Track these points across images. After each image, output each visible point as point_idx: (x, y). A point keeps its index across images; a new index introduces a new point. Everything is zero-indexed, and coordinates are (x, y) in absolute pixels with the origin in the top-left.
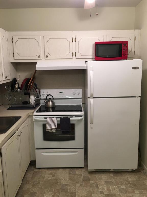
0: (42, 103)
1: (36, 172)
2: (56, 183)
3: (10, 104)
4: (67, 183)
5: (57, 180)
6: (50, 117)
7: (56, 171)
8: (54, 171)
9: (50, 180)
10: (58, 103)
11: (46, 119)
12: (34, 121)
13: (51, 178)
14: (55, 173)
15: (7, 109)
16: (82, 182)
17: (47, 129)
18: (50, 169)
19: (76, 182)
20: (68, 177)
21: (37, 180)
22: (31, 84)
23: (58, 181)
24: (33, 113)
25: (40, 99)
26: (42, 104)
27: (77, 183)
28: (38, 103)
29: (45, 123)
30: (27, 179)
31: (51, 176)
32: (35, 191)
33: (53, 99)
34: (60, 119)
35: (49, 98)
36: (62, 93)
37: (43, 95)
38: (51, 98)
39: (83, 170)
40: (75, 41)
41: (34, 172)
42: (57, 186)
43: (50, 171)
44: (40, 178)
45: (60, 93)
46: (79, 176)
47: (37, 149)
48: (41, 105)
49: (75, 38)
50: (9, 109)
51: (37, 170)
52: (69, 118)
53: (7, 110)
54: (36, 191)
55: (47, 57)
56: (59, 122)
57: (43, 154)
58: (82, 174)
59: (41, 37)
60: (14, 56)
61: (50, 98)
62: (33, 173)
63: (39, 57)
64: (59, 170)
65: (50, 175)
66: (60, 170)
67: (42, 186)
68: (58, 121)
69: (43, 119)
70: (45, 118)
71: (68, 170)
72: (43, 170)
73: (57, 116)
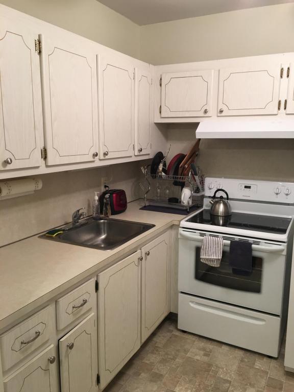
0: (207, 204)
1: (176, 336)
2: (207, 372)
3: (148, 200)
4: (229, 379)
5: (210, 365)
6: (211, 235)
7: (215, 347)
8: (210, 346)
9: (198, 360)
10: (237, 208)
11: (202, 238)
12: (179, 237)
13: (199, 357)
14: (211, 351)
15: (141, 207)
16: (262, 388)
17: (201, 257)
18: (204, 339)
19: (250, 384)
20: (235, 367)
21: (173, 353)
22: (186, 166)
23: (213, 368)
24: (180, 221)
25: (203, 197)
26: (207, 206)
27: (252, 385)
28: (197, 203)
29: (199, 244)
30: (156, 345)
31: (202, 353)
32: (163, 372)
33: (228, 198)
34: (229, 242)
35: (219, 196)
36: (249, 187)
37: (210, 189)
38: (225, 196)
39: (273, 363)
40: (288, 76)
41: (173, 334)
42: (207, 378)
43: (203, 344)
44: (179, 350)
45: (246, 187)
46: (259, 374)
47: (182, 292)
48: (204, 208)
49: (289, 69)
50: (145, 208)
51: (178, 333)
52: (251, 244)
53: (140, 209)
54: (165, 373)
55: (221, 112)
56: (228, 249)
57: (192, 305)
58: (268, 371)
59: (213, 71)
60: (160, 112)
61: (221, 197)
62: (170, 338)
63: (206, 112)
64: (221, 347)
65: (200, 351)
66: (224, 347)
67: (178, 367)
68: (225, 245)
69: (196, 236)
70: (202, 235)
71: (240, 353)
72: (190, 337)
73: (226, 236)
